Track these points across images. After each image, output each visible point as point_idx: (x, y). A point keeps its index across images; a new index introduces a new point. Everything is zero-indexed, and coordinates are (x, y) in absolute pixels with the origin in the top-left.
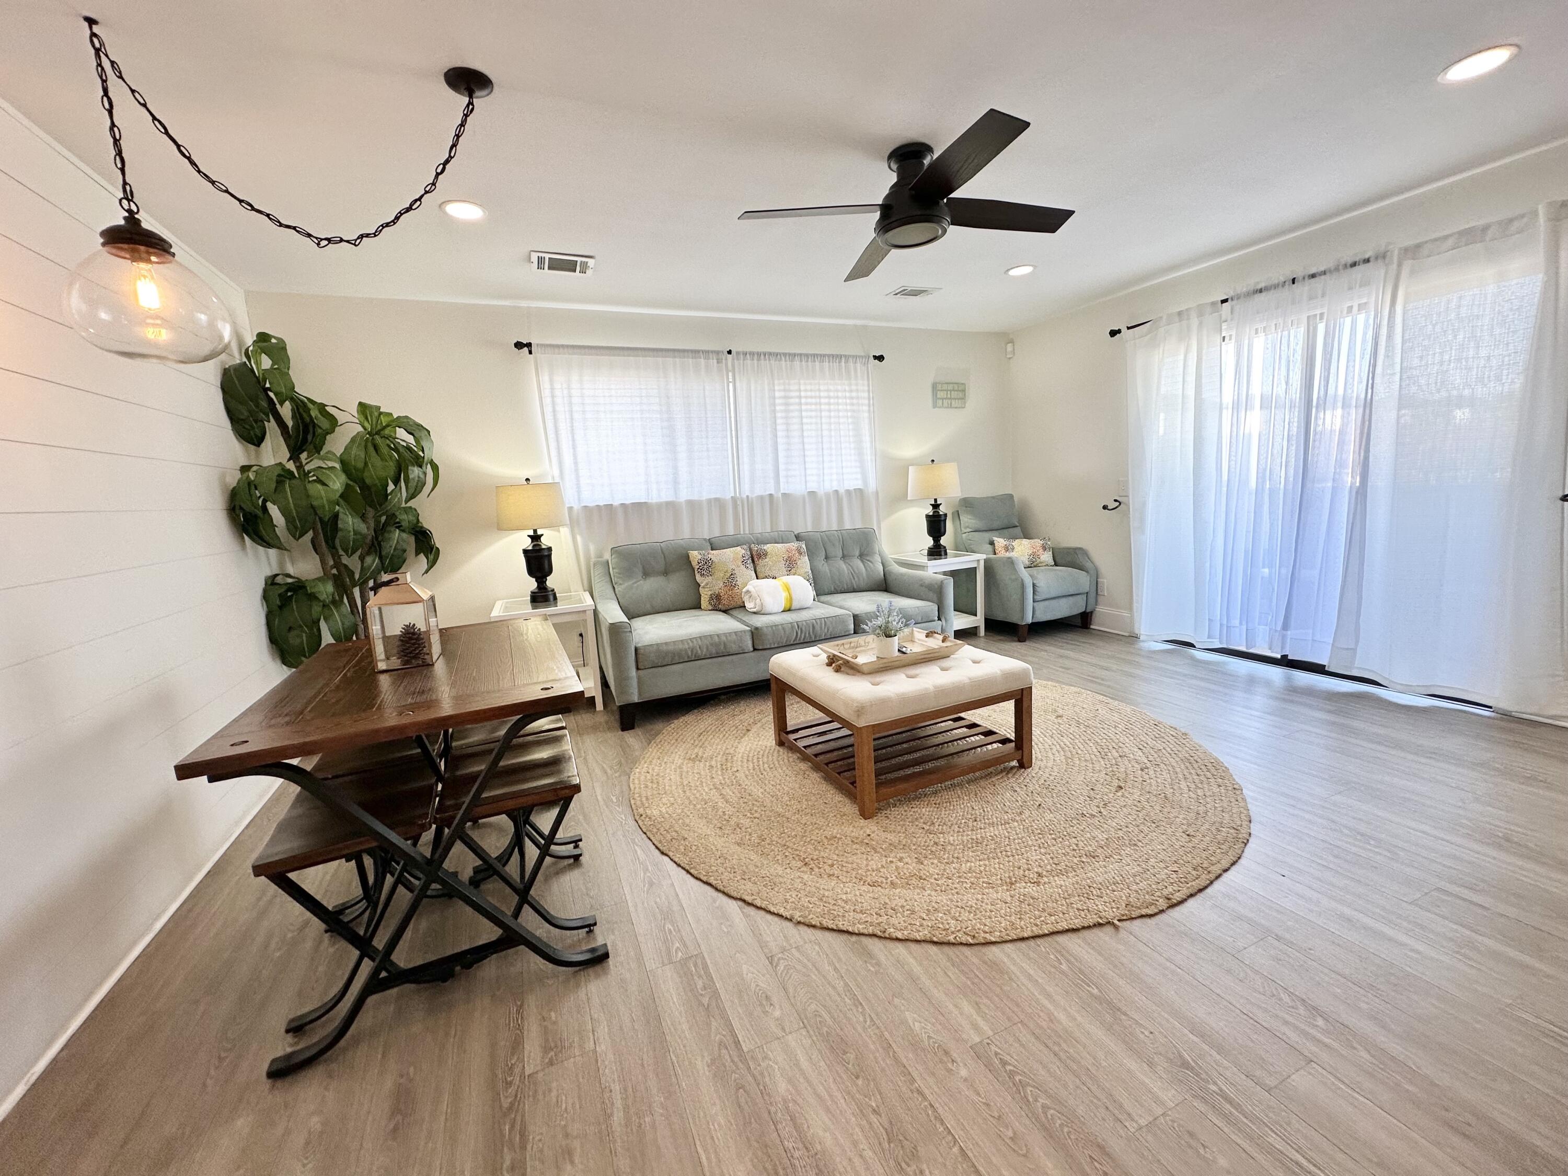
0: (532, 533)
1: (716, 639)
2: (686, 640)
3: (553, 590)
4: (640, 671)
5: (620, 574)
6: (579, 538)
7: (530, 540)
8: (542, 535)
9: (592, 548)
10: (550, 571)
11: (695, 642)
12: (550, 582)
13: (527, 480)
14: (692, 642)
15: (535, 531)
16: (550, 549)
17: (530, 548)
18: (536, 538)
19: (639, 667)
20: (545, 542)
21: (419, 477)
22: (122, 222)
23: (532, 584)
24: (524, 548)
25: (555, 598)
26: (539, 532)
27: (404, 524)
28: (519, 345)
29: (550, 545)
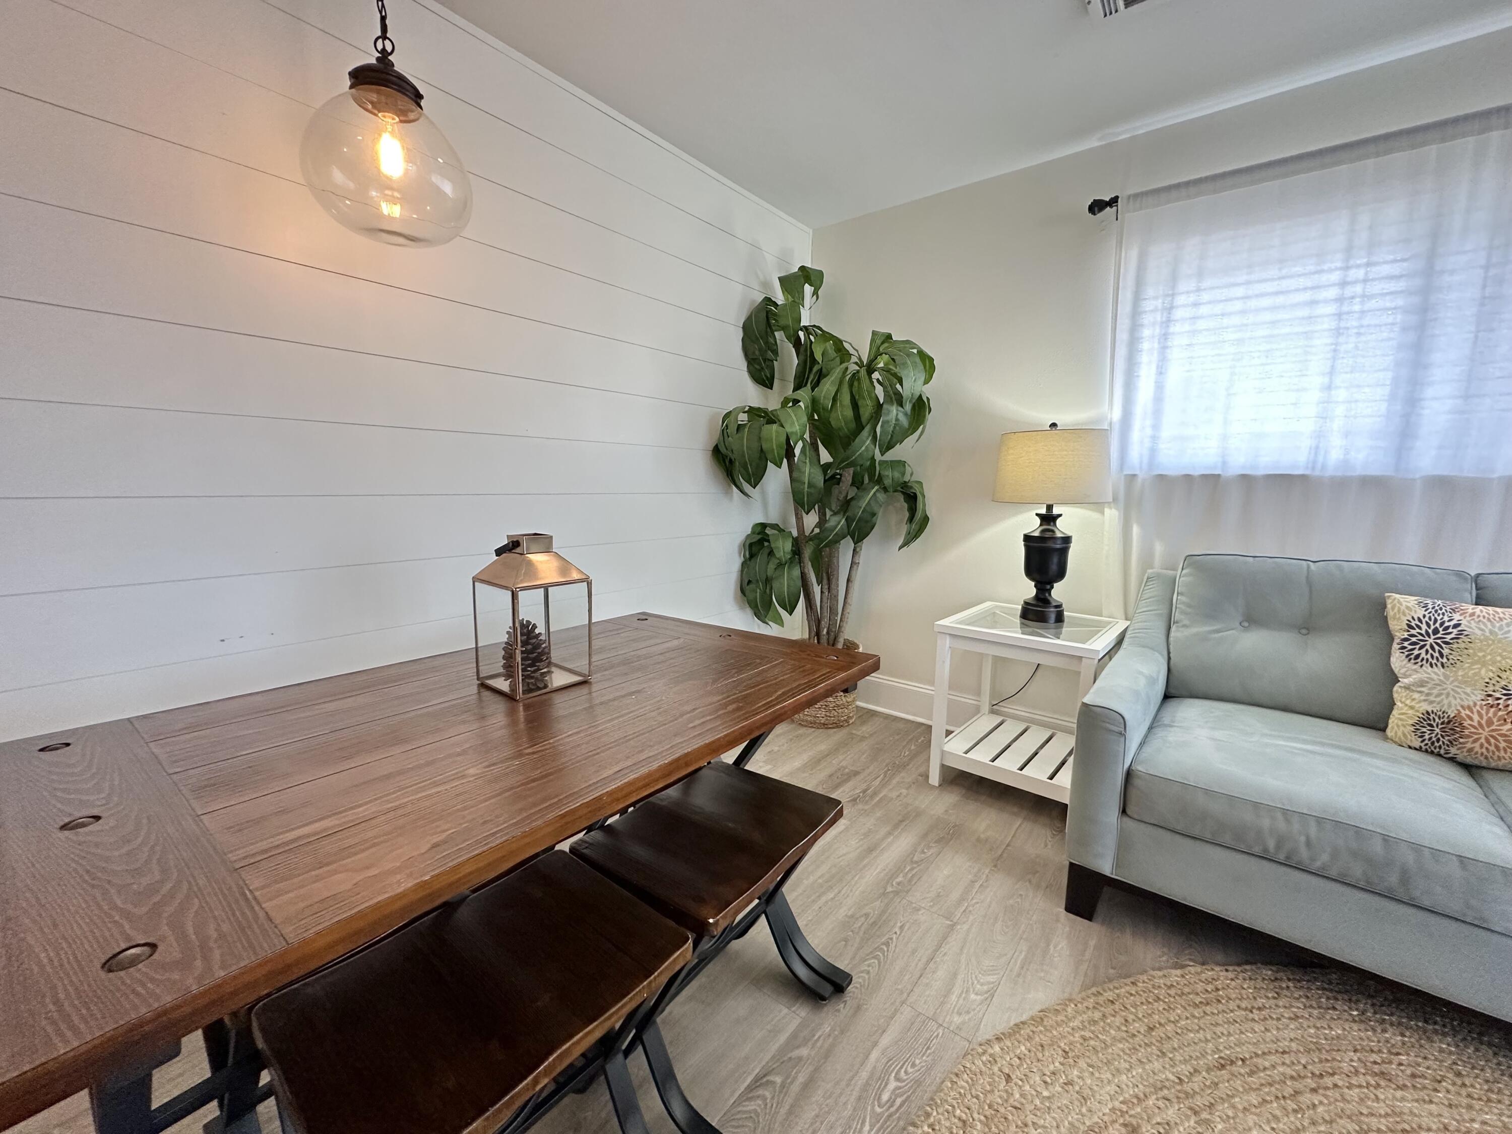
0: (1043, 511)
1: (1377, 847)
2: (1271, 809)
3: (1060, 606)
4: (1125, 819)
5: (1189, 606)
6: (1136, 530)
7: (1038, 521)
8: (1060, 515)
9: (1159, 549)
10: (1061, 574)
11: (1296, 826)
12: (1058, 592)
13: (1054, 425)
14: (1287, 821)
15: (1050, 508)
16: (1067, 540)
17: (1037, 534)
18: (1048, 519)
19: (1129, 811)
20: (1062, 527)
21: (897, 420)
22: (374, 62)
23: (1029, 590)
24: (1026, 532)
25: (1060, 618)
26: (1056, 511)
27: (887, 482)
28: (1097, 207)
29: (1069, 533)
